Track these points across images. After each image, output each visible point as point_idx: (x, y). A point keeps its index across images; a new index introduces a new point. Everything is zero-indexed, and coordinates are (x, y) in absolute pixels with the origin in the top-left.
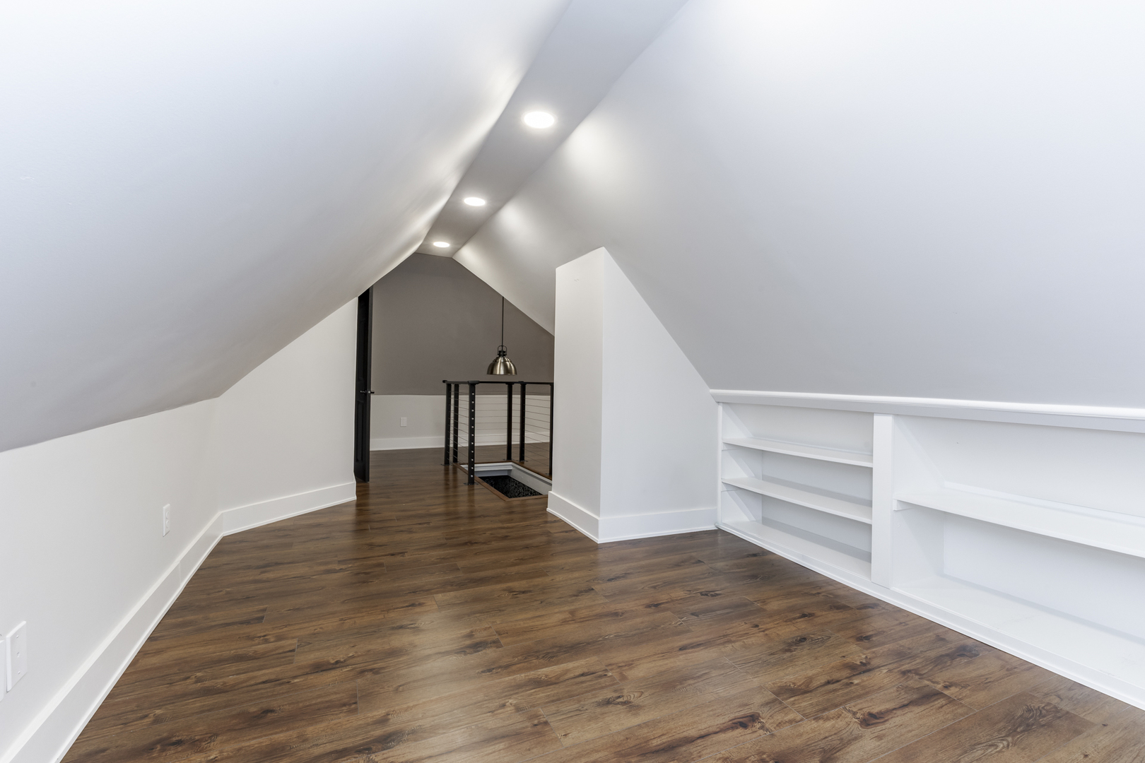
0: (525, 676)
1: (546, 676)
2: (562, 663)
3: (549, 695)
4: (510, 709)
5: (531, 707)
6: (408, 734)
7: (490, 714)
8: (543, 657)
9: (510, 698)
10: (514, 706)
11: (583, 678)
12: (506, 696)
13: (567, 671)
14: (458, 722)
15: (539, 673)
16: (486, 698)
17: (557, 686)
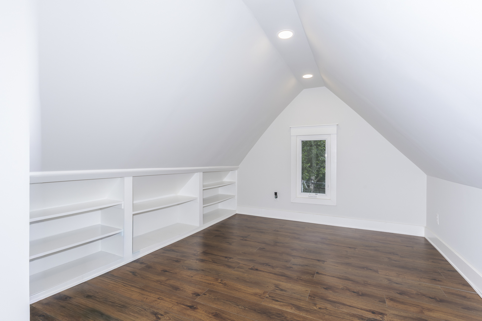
0: (300, 313)
1: (291, 309)
2: (279, 309)
3: (299, 302)
4: (319, 306)
5: (310, 302)
6: (365, 319)
7: (327, 309)
8: (283, 317)
9: (315, 309)
10: (316, 306)
11: (279, 300)
12: (316, 311)
13: (281, 305)
14: (342, 313)
15: (293, 311)
16: (325, 315)
17: (292, 303)
